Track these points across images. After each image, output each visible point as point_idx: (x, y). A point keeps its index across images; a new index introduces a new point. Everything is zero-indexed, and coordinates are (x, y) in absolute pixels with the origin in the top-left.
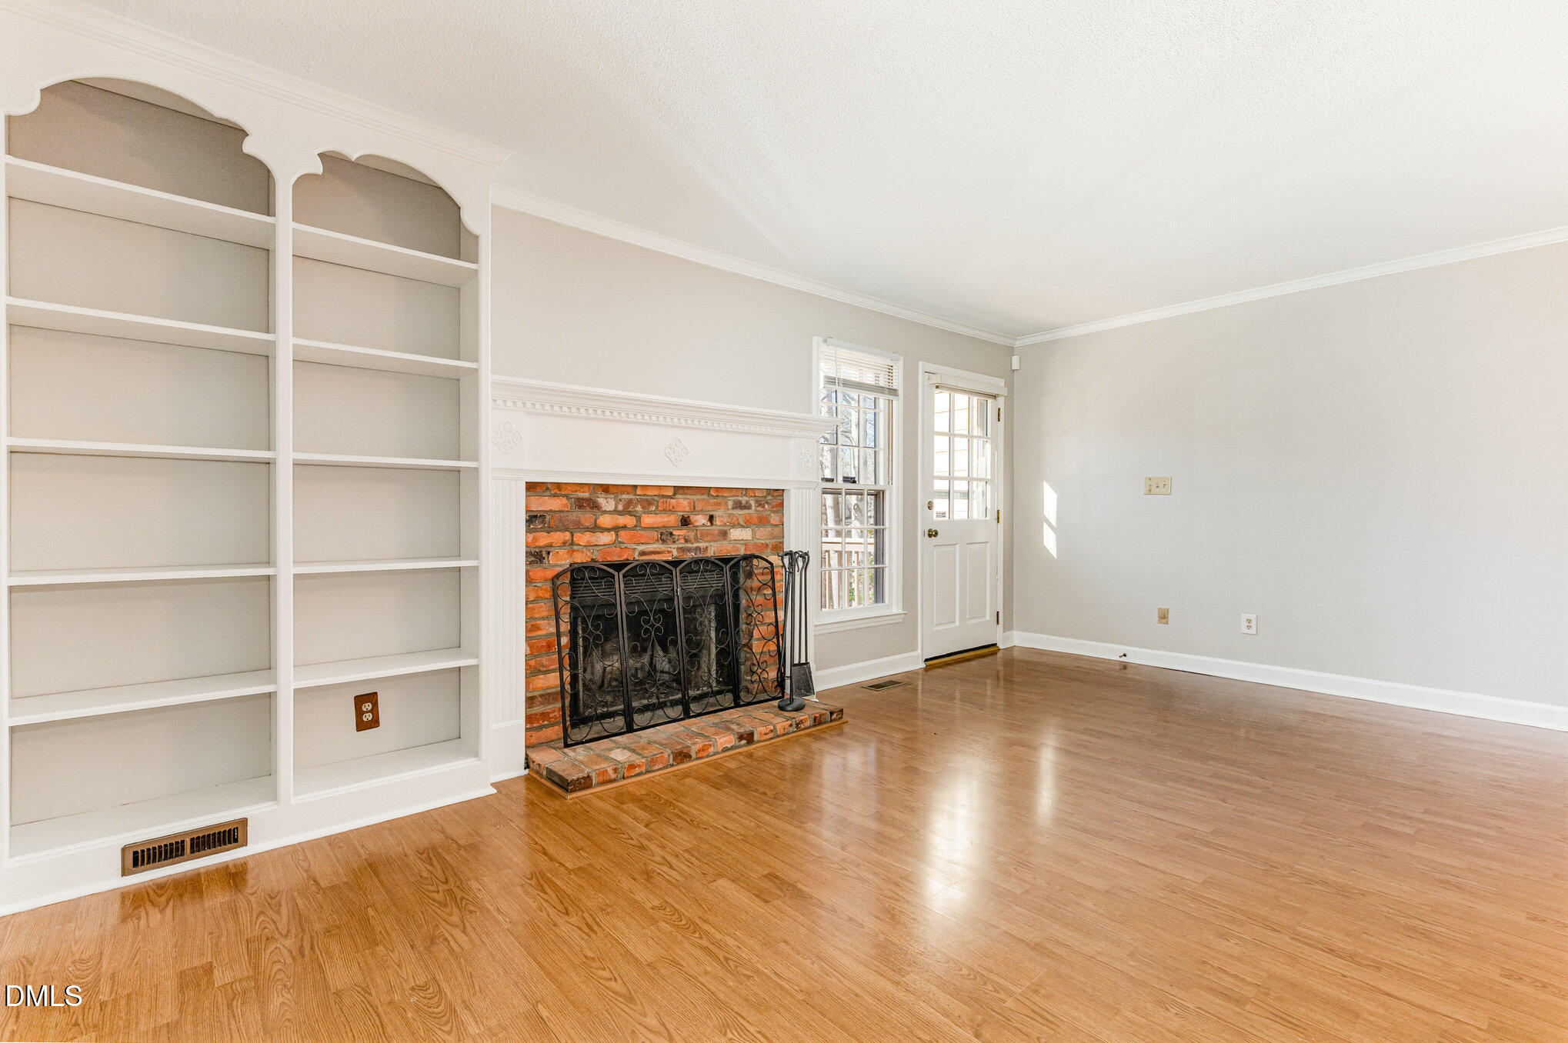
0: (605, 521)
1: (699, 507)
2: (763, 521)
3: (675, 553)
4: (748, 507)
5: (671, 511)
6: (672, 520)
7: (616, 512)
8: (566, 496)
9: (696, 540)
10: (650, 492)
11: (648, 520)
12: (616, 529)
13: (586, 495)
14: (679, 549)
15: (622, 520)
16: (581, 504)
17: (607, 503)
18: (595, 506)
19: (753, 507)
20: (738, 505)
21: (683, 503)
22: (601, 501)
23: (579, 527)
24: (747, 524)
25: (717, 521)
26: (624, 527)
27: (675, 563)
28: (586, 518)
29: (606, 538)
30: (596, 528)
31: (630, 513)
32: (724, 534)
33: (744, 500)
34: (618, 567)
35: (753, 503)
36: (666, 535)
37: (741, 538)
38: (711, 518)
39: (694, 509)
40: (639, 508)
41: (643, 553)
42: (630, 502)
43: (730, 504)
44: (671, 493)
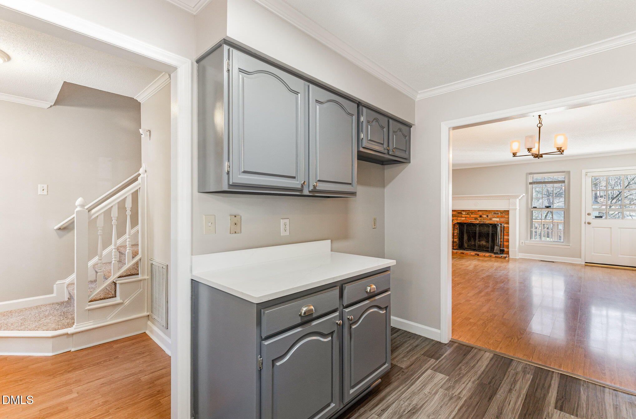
0: (463, 216)
1: (484, 214)
2: (502, 217)
3: (478, 222)
4: (498, 214)
5: (478, 214)
6: (478, 216)
7: (465, 214)
8: (457, 212)
9: (483, 220)
10: (472, 211)
11: (472, 216)
12: (466, 217)
13: (460, 212)
14: (479, 221)
15: (466, 216)
16: (459, 213)
17: (464, 213)
18: (461, 213)
19: (499, 214)
20: (495, 213)
21: (480, 213)
22: (463, 213)
23: (458, 217)
24: (497, 217)
25: (489, 217)
26: (467, 217)
27: (477, 224)
28: (460, 215)
29: (463, 219)
30: (462, 217)
31: (469, 215)
32: (491, 219)
33: (497, 213)
34: (465, 223)
35: (499, 213)
36: (476, 219)
37: (495, 220)
38: (487, 216)
39: (483, 214)
40: (470, 214)
41: (470, 222)
42: (468, 213)
43: (493, 213)
44: (477, 211)
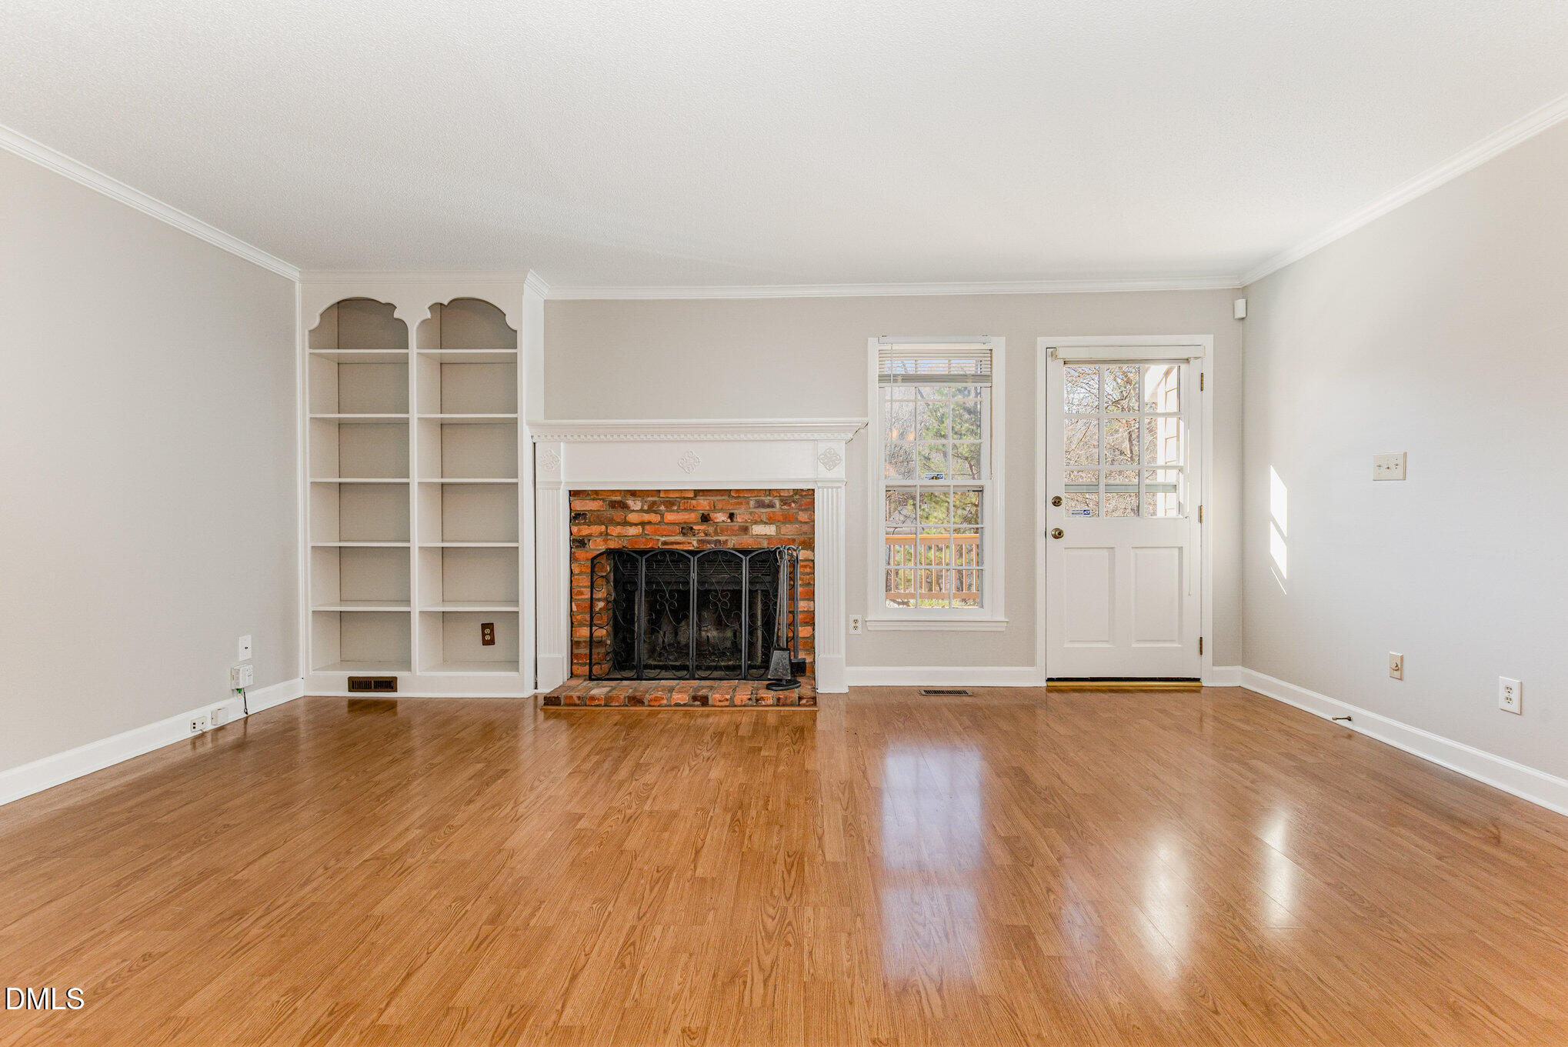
0: (633, 517)
1: (719, 506)
2: (788, 519)
3: (695, 543)
4: (773, 506)
5: (692, 510)
6: (693, 517)
7: (642, 510)
8: (603, 499)
9: (716, 533)
10: (672, 495)
11: (670, 517)
12: (643, 524)
13: (619, 498)
14: (699, 541)
15: (646, 517)
16: (613, 505)
17: (635, 504)
18: (624, 506)
19: (778, 505)
20: (761, 504)
21: (703, 504)
22: (630, 502)
23: (612, 522)
24: (770, 521)
25: (739, 519)
26: (649, 523)
27: (693, 553)
28: (618, 515)
29: (633, 531)
30: (626, 523)
31: (655, 512)
32: (745, 530)
33: (767, 499)
34: (642, 553)
35: (777, 503)
36: (687, 530)
37: (763, 532)
38: (731, 516)
39: (715, 509)
40: (662, 508)
41: (665, 543)
42: (654, 503)
43: (752, 503)
44: (691, 495)
